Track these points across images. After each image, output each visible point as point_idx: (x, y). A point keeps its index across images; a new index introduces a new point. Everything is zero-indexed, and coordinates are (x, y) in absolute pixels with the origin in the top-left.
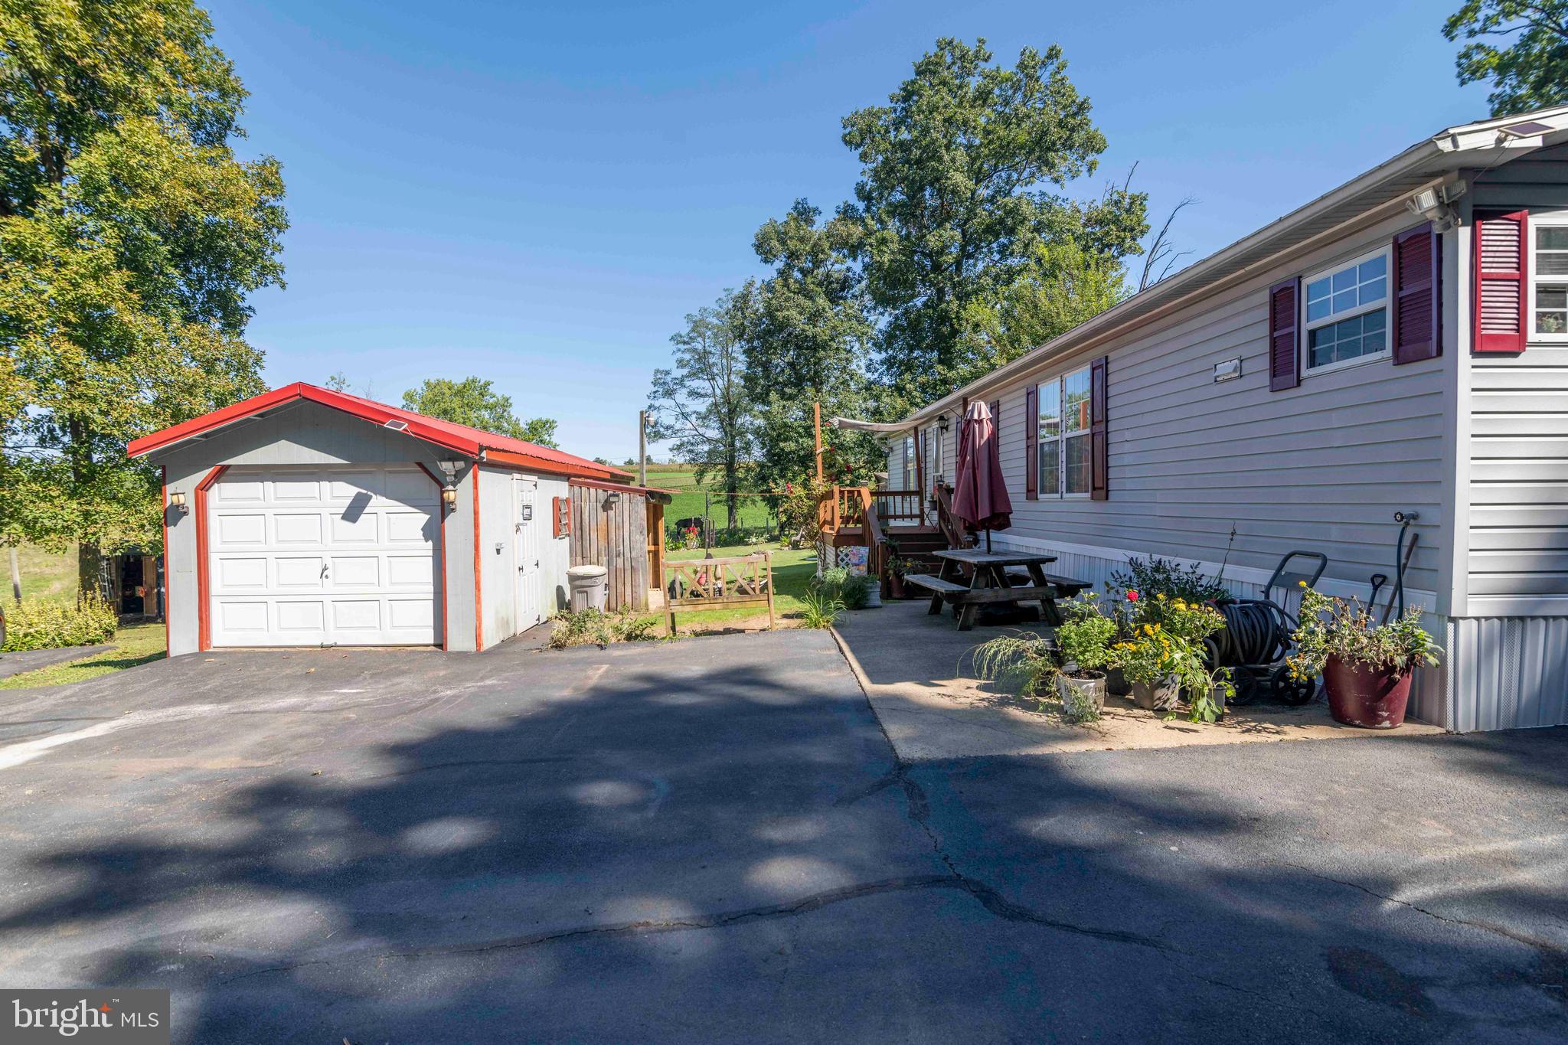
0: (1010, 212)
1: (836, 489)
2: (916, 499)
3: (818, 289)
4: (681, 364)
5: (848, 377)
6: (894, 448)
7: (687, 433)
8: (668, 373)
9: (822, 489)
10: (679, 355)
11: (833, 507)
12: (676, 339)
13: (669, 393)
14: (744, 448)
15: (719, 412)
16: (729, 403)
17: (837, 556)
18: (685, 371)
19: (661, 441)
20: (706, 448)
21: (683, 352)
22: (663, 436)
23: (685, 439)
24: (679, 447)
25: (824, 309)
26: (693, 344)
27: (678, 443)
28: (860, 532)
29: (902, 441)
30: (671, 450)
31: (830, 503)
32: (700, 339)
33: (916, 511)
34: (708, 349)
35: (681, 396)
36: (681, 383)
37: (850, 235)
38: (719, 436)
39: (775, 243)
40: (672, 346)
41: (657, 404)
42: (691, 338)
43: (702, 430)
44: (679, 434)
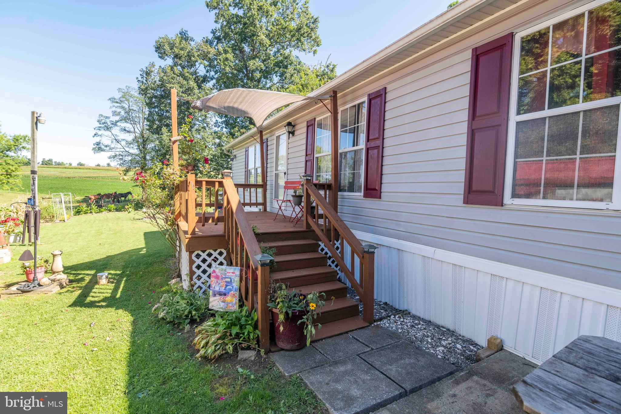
0: (286, 58)
1: (191, 178)
2: (260, 190)
3: (191, 76)
4: (115, 113)
5: (205, 125)
6: (237, 156)
7: (118, 150)
8: (107, 118)
9: (177, 180)
10: (114, 109)
11: (187, 200)
12: (113, 100)
13: (108, 128)
14: (151, 160)
15: (138, 142)
16: (143, 137)
17: (192, 262)
18: (117, 118)
19: (102, 152)
20: (130, 158)
21: (116, 107)
22: (103, 150)
23: (118, 153)
24: (114, 157)
25: (193, 87)
26: (122, 104)
27: (114, 154)
28: (221, 232)
29: (244, 150)
30: (110, 158)
31: (185, 195)
32: (126, 102)
33: (260, 200)
34: (131, 108)
35: (116, 130)
36: (115, 124)
37: (209, 53)
38: (138, 153)
39: (167, 47)
40: (109, 104)
41: (100, 133)
42: (121, 101)
43: (127, 149)
44: (114, 150)
